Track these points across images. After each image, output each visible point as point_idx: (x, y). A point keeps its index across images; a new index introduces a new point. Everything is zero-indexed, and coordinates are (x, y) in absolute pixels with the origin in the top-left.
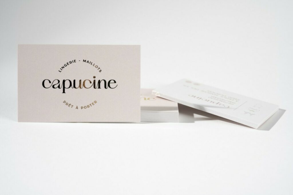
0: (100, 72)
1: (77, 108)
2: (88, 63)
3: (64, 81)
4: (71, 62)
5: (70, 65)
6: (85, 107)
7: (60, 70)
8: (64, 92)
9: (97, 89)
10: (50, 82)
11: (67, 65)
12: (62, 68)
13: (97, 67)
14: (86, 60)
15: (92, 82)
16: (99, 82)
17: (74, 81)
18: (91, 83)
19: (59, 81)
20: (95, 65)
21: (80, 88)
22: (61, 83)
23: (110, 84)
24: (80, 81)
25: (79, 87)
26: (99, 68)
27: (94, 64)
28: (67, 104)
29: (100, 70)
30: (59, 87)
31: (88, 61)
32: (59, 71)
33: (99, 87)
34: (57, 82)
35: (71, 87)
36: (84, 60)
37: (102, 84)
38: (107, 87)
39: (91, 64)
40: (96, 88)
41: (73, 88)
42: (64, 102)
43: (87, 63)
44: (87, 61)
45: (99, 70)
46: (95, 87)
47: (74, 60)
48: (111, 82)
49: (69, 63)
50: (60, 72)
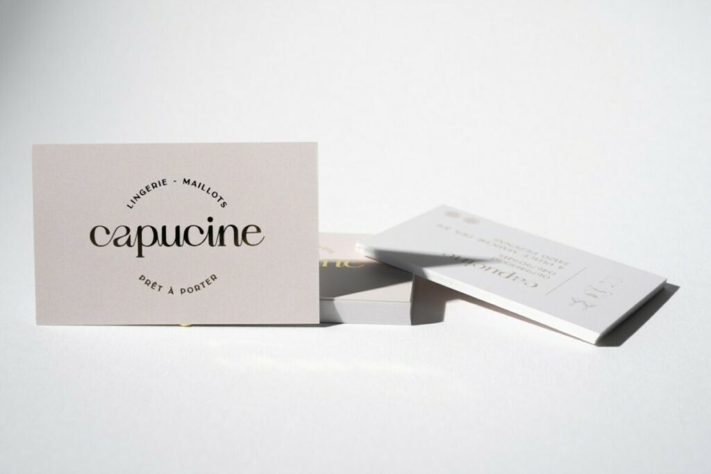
0: (224, 206)
1: (171, 291)
2: (195, 185)
3: (140, 230)
4: (154, 186)
5: (153, 191)
6: (190, 290)
7: (131, 204)
8: (140, 255)
9: (217, 248)
10: (108, 232)
11: (145, 192)
12: (134, 200)
13: (215, 195)
14: (189, 181)
15: (206, 231)
16: (222, 230)
17: (164, 228)
18: (202, 232)
19: (128, 230)
20: (211, 192)
21: (178, 245)
22: (133, 233)
23: (248, 235)
24: (178, 229)
25: (175, 244)
26: (221, 198)
27: (209, 189)
28: (147, 283)
29: (224, 203)
30: (128, 243)
31: (195, 182)
32: (128, 206)
33: (222, 243)
34: (125, 231)
35: (157, 242)
36: (185, 180)
37: (229, 234)
38: (239, 243)
39: (202, 189)
40: (214, 244)
41: (161, 246)
42: (142, 278)
43: (193, 186)
44: (191, 182)
45: (222, 202)
46: (211, 243)
47: (163, 181)
48: (249, 230)
49: (151, 188)
50: (131, 208)
